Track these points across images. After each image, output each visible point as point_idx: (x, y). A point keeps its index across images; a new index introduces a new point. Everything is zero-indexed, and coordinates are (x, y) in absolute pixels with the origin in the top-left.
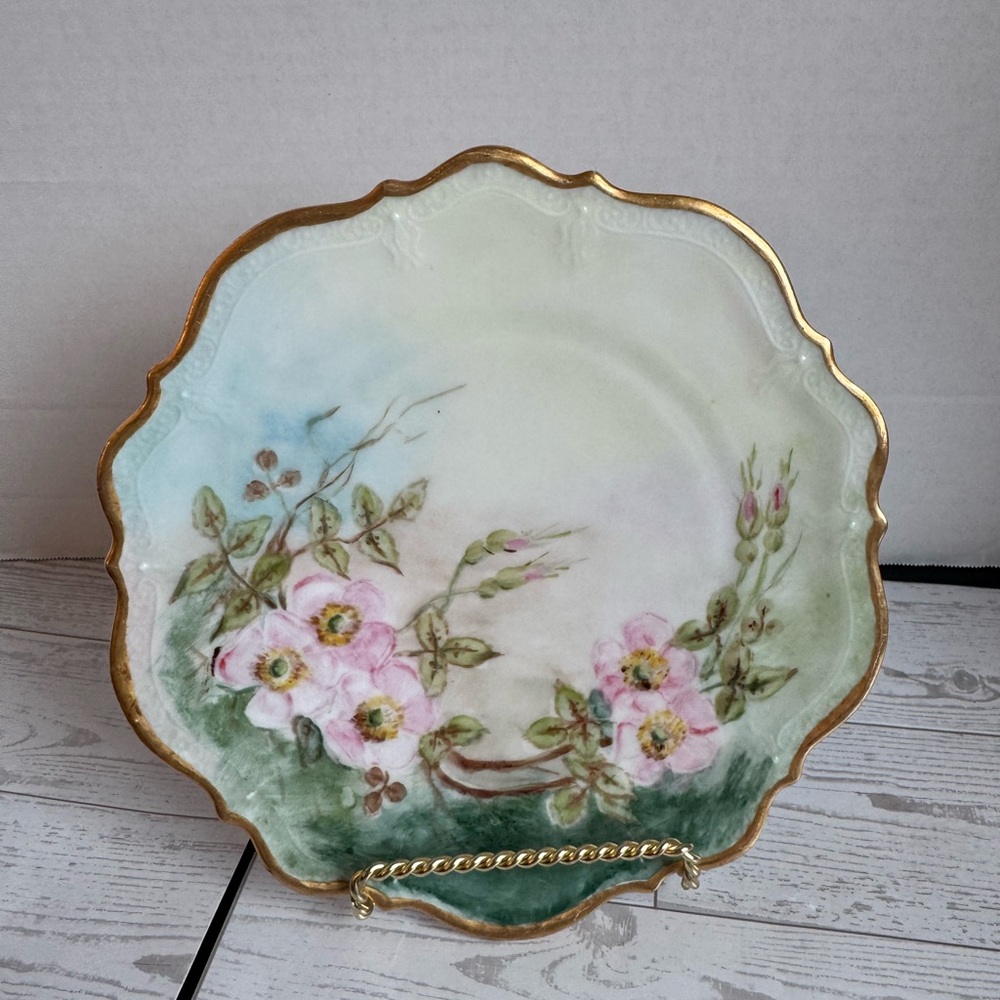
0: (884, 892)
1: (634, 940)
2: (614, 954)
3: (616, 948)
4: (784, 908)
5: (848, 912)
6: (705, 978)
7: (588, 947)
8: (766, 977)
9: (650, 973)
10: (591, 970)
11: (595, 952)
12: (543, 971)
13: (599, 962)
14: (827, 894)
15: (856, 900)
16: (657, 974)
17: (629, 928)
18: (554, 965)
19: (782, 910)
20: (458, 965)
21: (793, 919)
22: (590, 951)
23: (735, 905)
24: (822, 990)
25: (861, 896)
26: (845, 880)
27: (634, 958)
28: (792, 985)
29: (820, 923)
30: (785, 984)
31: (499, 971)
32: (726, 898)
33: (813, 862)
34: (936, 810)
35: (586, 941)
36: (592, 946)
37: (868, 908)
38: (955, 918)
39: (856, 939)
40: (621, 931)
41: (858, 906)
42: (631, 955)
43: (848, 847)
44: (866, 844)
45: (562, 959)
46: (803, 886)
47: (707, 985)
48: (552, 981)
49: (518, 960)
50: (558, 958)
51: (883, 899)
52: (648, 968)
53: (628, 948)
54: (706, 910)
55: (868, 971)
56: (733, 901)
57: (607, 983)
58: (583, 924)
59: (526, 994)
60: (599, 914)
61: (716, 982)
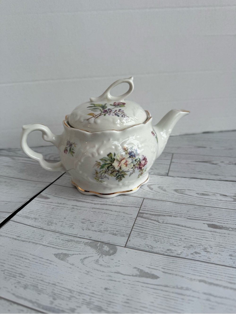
0: (206, 250)
1: (114, 255)
2: (107, 258)
3: (108, 257)
4: (169, 251)
5: (192, 254)
6: (135, 268)
7: (98, 255)
8: (157, 270)
9: (116, 264)
10: (97, 261)
11: (100, 256)
12: (81, 259)
13: (101, 260)
14: (186, 249)
15: (195, 251)
16: (119, 265)
17: (114, 251)
18: (85, 258)
19: (168, 252)
20: (55, 254)
21: (171, 254)
22: (99, 256)
23: (153, 249)
24: (176, 275)
25: (198, 250)
26: (193, 245)
27: (113, 259)
28: (166, 273)
29: (181, 256)
30: (163, 272)
31: (67, 257)
32: (150, 247)
33: (183, 240)
34: (230, 229)
35: (98, 253)
36: (100, 255)
37: (199, 253)
38: (231, 259)
39: (193, 262)
40: (111, 252)
41: (196, 253)
42: (112, 259)
43: (197, 237)
44: (203, 236)
45: (89, 257)
46: (178, 246)
47: (135, 270)
48: (83, 262)
49: (74, 255)
50: (87, 257)
51: (206, 251)
52: (116, 263)
53: (112, 257)
54: (142, 249)
55: (195, 271)
56: (152, 248)
57: (101, 265)
58: (99, 249)
59: (73, 265)
60: (106, 247)
61: (139, 269)
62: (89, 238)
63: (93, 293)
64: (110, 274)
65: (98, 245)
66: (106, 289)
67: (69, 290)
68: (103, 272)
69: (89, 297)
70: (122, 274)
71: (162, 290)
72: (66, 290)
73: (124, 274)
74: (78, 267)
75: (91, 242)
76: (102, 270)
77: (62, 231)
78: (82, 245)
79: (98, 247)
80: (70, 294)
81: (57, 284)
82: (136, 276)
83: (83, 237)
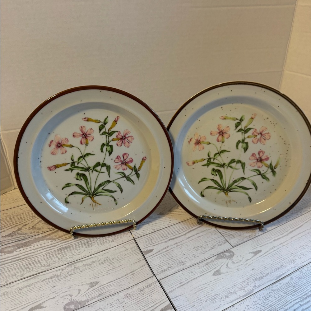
2: (66, 302)
6: (45, 307)
7: (73, 300)
9: (58, 302)
10: (71, 296)
11: (71, 300)
12: (81, 290)
13: (70, 298)
16: (56, 302)
18: (79, 293)
20: (98, 282)
22: (72, 299)
31: (90, 286)
35: (74, 300)
36: (72, 300)
40: (67, 307)
45: (78, 295)
47: (45, 306)
48: (78, 290)
49: (87, 289)
50: (79, 294)
53: (64, 304)
57: (67, 295)
58: (76, 304)
59: (83, 285)
60: (73, 308)
61: (43, 308)
62: (90, 305)
63: (60, 281)
64: (58, 294)
65: (79, 305)
66: (55, 287)
67: (72, 274)
68: (63, 293)
69: (60, 278)
70: (51, 299)
71: (24, 305)
72: (73, 273)
73: (50, 300)
74: (78, 286)
75: (86, 304)
76: (64, 293)
77: (112, 297)
78: (90, 298)
79: (78, 304)
80: (70, 274)
81: (80, 272)
82: (42, 303)
83: (94, 303)
